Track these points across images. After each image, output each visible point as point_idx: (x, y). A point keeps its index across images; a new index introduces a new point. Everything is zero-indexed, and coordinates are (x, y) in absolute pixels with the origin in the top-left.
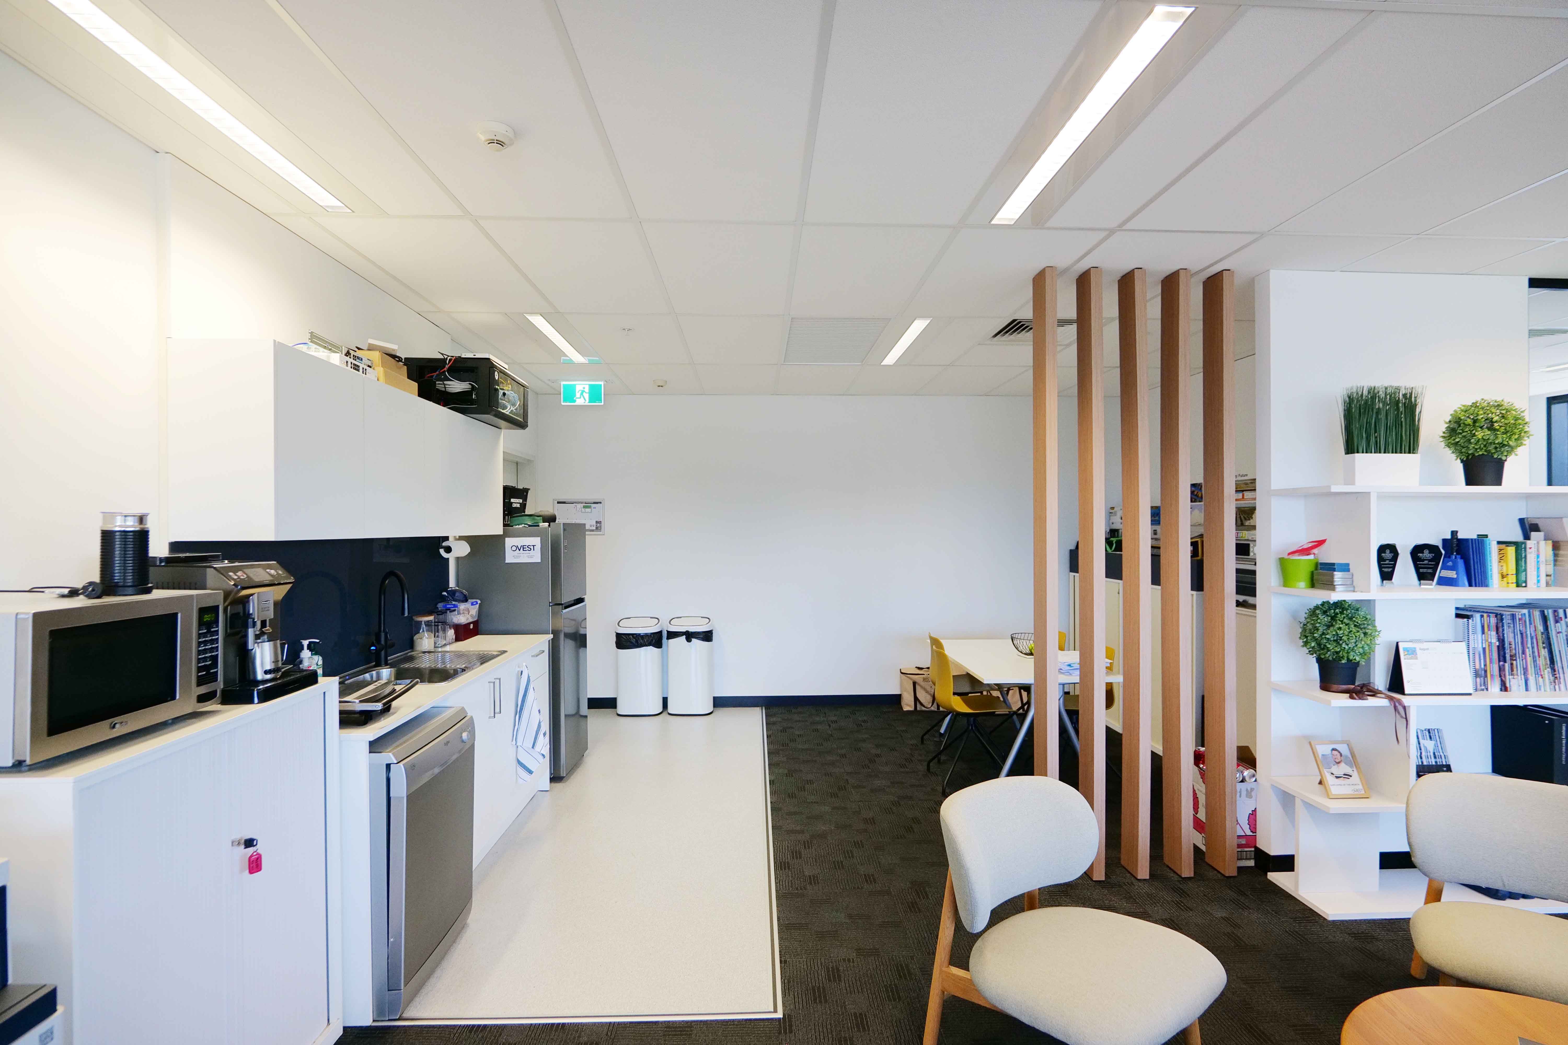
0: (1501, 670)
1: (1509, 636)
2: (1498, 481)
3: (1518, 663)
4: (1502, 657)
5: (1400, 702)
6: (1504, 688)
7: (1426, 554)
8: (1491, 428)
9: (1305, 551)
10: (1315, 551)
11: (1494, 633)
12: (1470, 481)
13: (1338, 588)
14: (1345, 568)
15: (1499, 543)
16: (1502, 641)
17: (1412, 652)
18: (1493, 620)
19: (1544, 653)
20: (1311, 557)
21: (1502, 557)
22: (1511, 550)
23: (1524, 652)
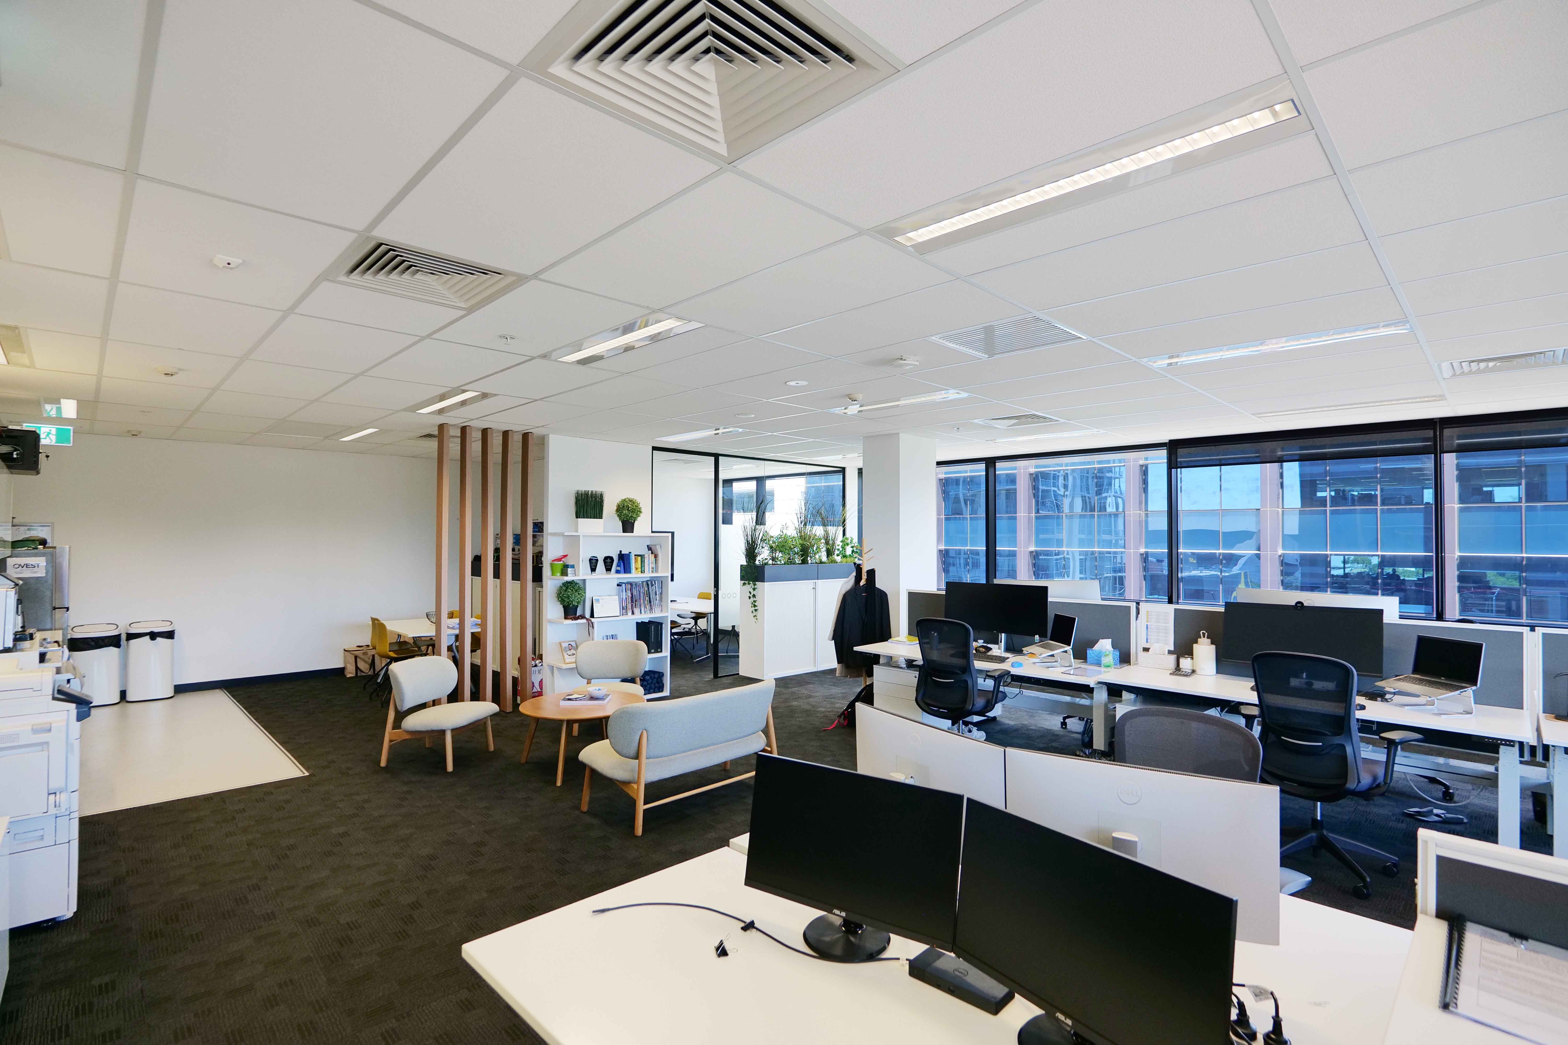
0: (632, 606)
1: (635, 593)
2: (632, 532)
3: (638, 603)
4: (632, 601)
5: (590, 620)
6: (633, 613)
7: (609, 560)
8: (628, 510)
9: (559, 560)
10: (563, 560)
11: (629, 592)
12: (624, 531)
13: (569, 575)
14: (573, 567)
15: (635, 555)
16: (632, 594)
17: (598, 600)
18: (629, 586)
19: (647, 598)
20: (562, 562)
21: (636, 562)
22: (639, 558)
23: (640, 599)
